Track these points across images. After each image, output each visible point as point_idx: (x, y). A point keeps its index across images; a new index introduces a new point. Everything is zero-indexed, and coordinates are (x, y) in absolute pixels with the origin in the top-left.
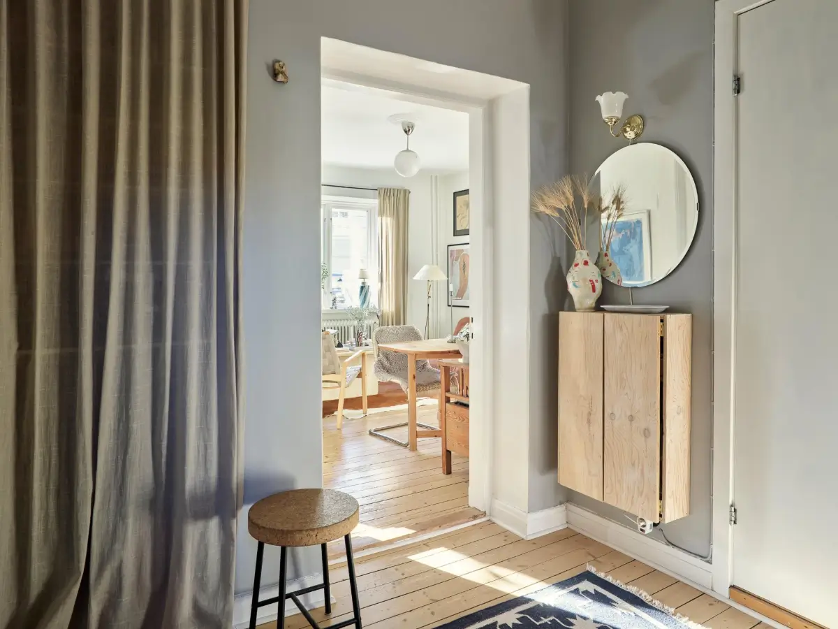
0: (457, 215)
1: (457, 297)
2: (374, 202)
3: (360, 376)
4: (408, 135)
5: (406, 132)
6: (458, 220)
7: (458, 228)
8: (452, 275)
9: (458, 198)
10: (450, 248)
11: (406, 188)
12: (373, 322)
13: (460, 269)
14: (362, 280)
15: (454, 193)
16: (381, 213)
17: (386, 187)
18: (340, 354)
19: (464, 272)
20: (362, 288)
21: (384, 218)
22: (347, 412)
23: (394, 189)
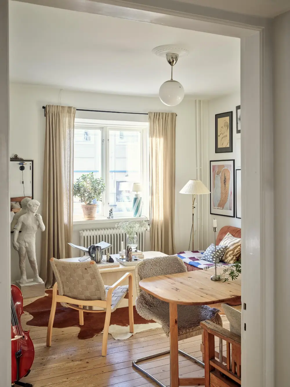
0: (219, 134)
1: (218, 207)
2: (146, 125)
3: (127, 297)
4: (172, 65)
5: (170, 63)
6: (219, 139)
7: (219, 146)
8: (214, 187)
9: (219, 120)
10: (212, 163)
11: (173, 112)
12: (145, 229)
13: (221, 182)
14: (136, 193)
15: (216, 115)
16: (152, 134)
17: (156, 111)
18: (101, 270)
19: (225, 184)
20: (136, 199)
21: (154, 139)
22: (115, 329)
23: (162, 113)
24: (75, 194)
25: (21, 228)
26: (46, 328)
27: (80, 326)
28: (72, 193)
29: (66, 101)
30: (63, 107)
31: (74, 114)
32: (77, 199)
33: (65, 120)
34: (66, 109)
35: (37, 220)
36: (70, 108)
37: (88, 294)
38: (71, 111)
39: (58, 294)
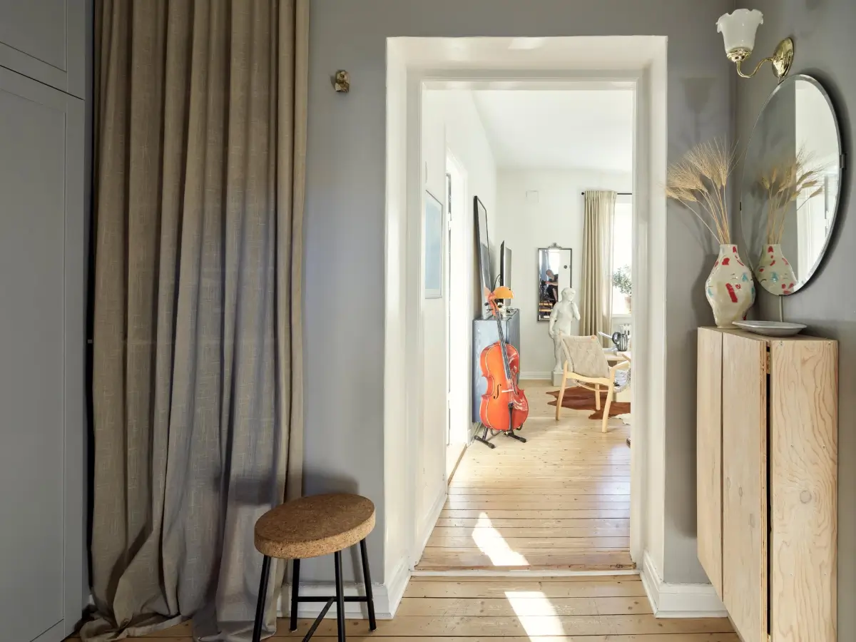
24: (616, 285)
25: (557, 317)
26: (555, 407)
27: (596, 410)
28: (611, 283)
29: (605, 185)
30: (603, 192)
31: (614, 198)
32: (617, 290)
33: (605, 205)
34: (606, 194)
35: (572, 309)
36: (610, 192)
37: (594, 371)
38: (611, 195)
39: (568, 370)
